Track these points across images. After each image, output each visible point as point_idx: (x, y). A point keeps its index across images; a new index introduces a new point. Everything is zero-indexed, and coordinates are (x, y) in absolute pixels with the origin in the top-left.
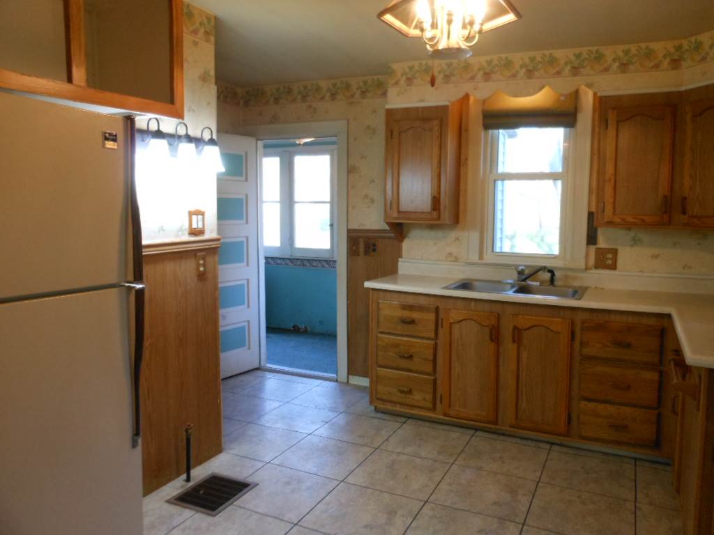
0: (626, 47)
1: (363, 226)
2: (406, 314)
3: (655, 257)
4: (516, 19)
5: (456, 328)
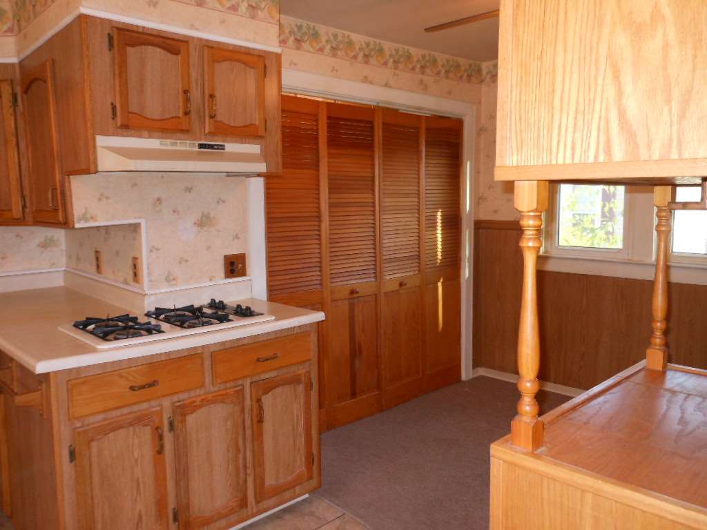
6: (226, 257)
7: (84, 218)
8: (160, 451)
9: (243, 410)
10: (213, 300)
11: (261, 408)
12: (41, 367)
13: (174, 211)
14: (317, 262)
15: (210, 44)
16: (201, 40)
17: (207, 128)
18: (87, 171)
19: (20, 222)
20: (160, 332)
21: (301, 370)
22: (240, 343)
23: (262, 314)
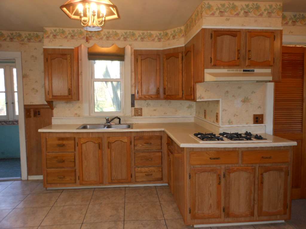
0: (143, 32)
1: (33, 103)
2: (61, 142)
3: (155, 110)
4: (118, 17)
5: (84, 146)
6: (254, 115)
7: (200, 98)
8: (219, 183)
9: (254, 177)
10: (247, 132)
11: (262, 178)
12: (182, 145)
13: (233, 96)
14: (301, 121)
15: (250, 31)
16: (246, 30)
17: (247, 63)
18: (200, 82)
19: (181, 99)
20: (222, 140)
21: (284, 166)
22: (255, 149)
23: (266, 139)
